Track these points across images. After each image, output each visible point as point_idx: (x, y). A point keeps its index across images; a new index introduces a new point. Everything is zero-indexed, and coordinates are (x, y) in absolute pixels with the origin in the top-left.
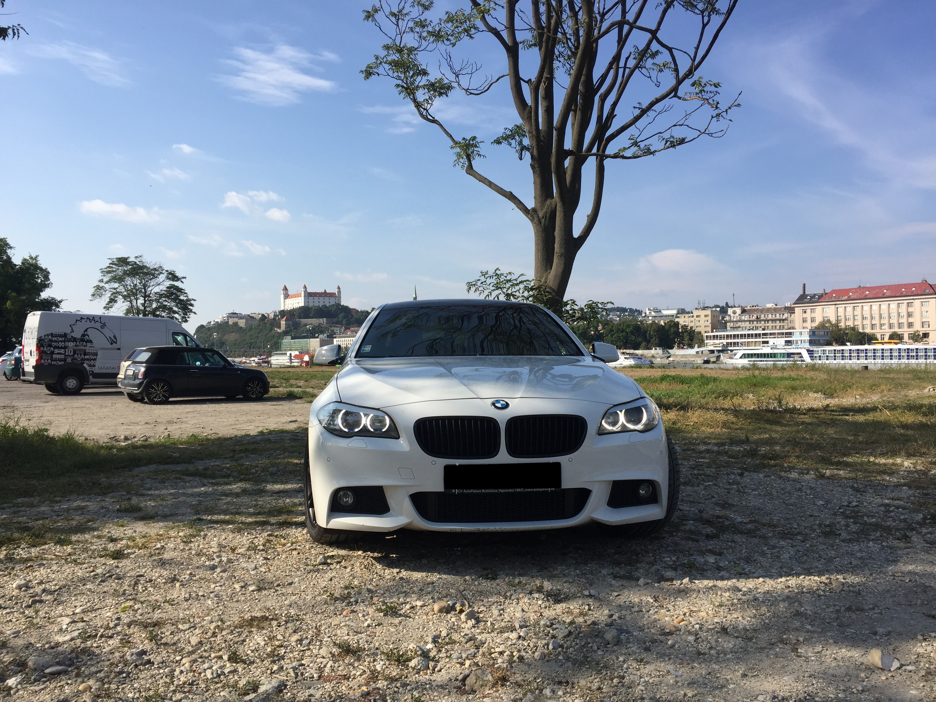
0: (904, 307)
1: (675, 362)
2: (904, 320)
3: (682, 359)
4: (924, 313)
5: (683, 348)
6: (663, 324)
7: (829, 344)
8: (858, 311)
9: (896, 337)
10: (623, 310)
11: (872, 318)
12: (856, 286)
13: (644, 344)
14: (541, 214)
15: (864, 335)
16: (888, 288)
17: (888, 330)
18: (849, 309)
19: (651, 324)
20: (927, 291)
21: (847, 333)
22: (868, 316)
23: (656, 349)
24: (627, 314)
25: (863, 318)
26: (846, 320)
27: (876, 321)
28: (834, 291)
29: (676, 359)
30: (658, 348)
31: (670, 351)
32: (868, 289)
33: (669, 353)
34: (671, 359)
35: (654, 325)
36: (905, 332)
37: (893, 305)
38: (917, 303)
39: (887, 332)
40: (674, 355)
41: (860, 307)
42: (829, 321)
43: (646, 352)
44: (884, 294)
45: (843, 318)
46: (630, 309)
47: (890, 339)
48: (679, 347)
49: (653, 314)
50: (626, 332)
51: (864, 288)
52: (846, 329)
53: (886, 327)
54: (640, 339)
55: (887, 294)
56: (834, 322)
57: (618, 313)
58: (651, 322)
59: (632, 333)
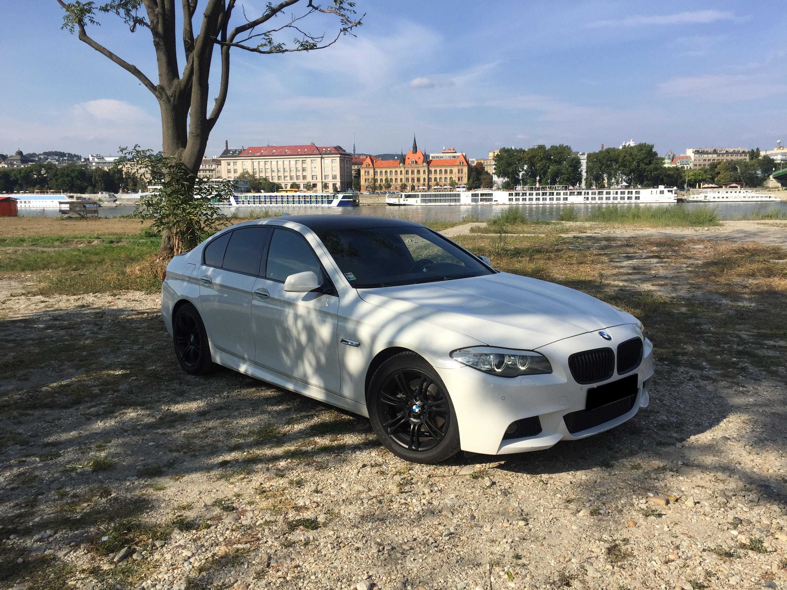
0: (300, 163)
1: (122, 205)
2: (300, 174)
3: (128, 203)
4: (313, 168)
5: (127, 193)
6: (107, 170)
7: (249, 191)
8: (268, 166)
9: (295, 186)
10: (62, 155)
11: (278, 171)
12: (266, 146)
13: (90, 188)
14: (169, 93)
15: (274, 184)
16: (289, 148)
17: (289, 181)
18: (262, 163)
19: (96, 169)
20: (315, 152)
21: (261, 183)
22: (275, 170)
23: (102, 193)
24: (66, 158)
25: (272, 171)
26: (260, 172)
27: (281, 174)
28: (250, 148)
29: (123, 203)
30: (104, 193)
31: (116, 195)
32: (275, 148)
33: (115, 197)
34: (118, 202)
35: (98, 171)
36: (301, 182)
37: (293, 162)
38: (308, 160)
39: (289, 182)
40: (120, 199)
41: (270, 162)
42: (247, 172)
43: (92, 196)
44: (286, 153)
45: (257, 170)
46: (69, 154)
47: (291, 188)
48: (124, 192)
49: (96, 160)
50: (71, 177)
51: (271, 147)
52: (260, 179)
53: (288, 178)
54: (85, 184)
55: (288, 153)
56: (251, 173)
57: (57, 157)
58: (94, 168)
59: (77, 177)
